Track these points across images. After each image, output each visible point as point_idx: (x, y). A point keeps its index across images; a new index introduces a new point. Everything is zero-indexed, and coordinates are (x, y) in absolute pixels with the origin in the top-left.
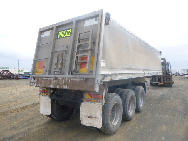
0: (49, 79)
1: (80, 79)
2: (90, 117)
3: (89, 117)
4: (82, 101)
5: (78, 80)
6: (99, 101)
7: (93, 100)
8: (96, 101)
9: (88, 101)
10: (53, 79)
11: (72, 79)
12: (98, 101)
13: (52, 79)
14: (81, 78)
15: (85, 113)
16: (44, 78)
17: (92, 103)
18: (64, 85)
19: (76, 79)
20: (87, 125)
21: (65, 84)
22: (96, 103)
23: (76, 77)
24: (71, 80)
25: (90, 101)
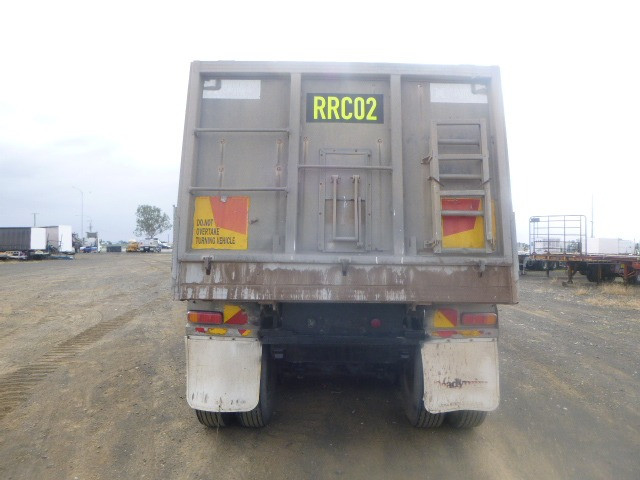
0: (302, 268)
1: (455, 269)
2: (457, 384)
3: (451, 385)
4: (425, 338)
5: (449, 271)
6: (486, 330)
7: (466, 332)
8: (476, 332)
9: (446, 334)
10: (329, 267)
11: (420, 269)
12: (481, 332)
13: (323, 269)
14: (460, 266)
15: (440, 374)
16: (273, 267)
17: (462, 341)
18: (389, 290)
19: (438, 269)
20: (444, 410)
21: (393, 286)
22: (475, 339)
23: (442, 262)
24: (416, 272)
25: (454, 336)
